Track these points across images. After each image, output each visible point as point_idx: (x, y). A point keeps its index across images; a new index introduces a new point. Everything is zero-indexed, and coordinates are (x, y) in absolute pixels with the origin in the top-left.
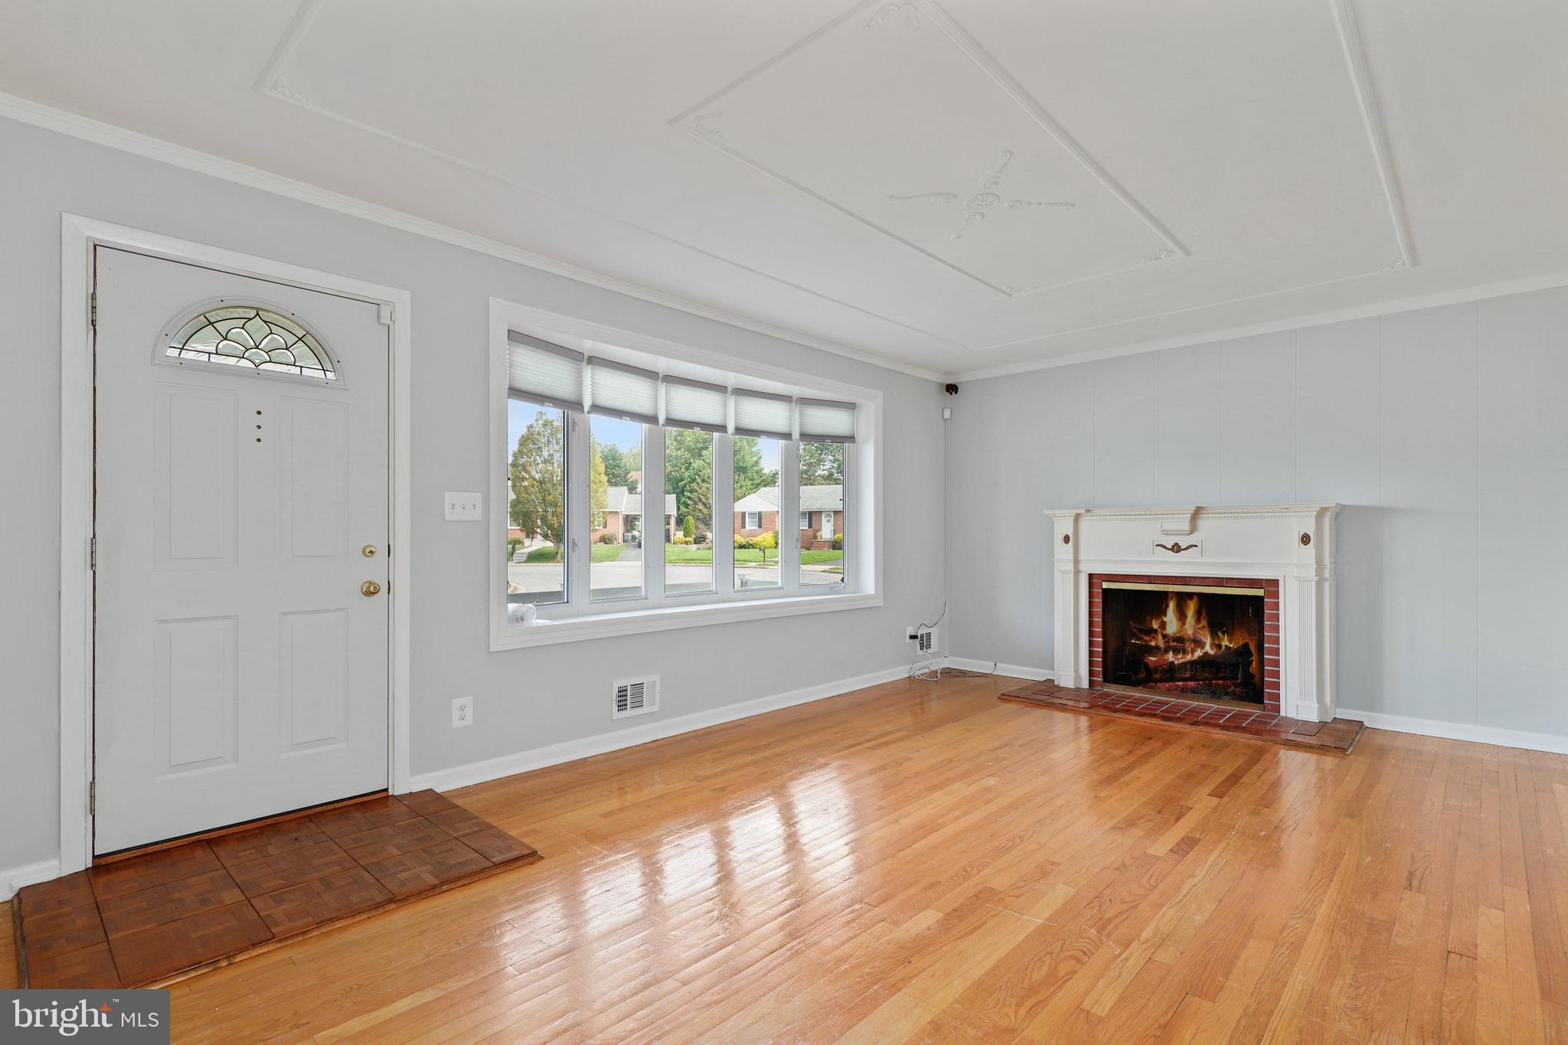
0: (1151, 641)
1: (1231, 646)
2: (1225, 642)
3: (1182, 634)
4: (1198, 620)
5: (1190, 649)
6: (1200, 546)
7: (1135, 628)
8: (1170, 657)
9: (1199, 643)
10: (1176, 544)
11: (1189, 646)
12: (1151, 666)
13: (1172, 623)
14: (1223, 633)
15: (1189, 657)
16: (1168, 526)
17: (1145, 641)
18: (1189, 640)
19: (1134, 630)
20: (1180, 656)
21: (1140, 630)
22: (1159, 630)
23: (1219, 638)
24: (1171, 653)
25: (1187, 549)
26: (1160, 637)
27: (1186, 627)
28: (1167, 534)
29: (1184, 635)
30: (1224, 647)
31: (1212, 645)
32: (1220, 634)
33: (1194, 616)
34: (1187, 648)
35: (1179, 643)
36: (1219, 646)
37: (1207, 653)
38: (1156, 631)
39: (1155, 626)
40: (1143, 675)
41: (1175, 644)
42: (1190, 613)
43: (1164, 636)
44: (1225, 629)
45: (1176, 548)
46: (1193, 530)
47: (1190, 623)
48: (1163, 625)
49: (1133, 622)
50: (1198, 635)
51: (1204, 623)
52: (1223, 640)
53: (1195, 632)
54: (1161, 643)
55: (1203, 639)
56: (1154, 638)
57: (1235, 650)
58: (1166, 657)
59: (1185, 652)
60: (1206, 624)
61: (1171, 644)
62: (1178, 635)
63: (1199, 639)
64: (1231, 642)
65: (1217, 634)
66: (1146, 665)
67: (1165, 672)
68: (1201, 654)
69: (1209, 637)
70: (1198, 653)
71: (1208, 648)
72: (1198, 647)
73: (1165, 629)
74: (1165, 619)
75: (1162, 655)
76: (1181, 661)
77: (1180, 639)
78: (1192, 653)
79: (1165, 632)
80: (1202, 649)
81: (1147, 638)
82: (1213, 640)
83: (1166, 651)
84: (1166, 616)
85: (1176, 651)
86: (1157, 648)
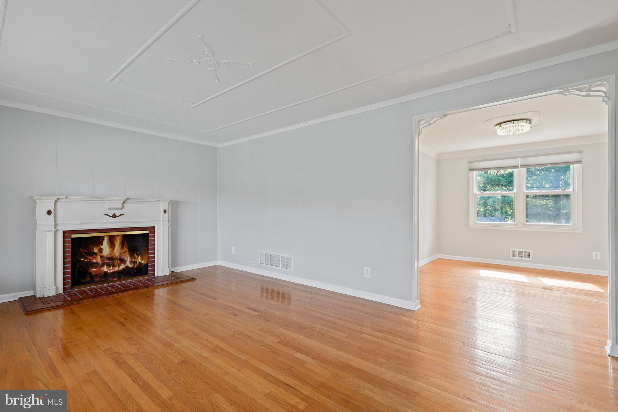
0: (93, 259)
1: (143, 262)
2: (139, 260)
3: (112, 255)
4: (122, 247)
5: (117, 264)
6: (125, 215)
7: (84, 252)
8: (105, 269)
9: (122, 261)
10: (114, 214)
11: (116, 262)
12: (93, 274)
13: (106, 249)
14: (138, 255)
15: (116, 269)
16: (112, 206)
17: (90, 259)
18: (117, 259)
19: (83, 254)
20: (111, 268)
21: (86, 254)
22: (98, 253)
23: (135, 258)
24: (105, 267)
25: (119, 216)
26: (99, 257)
27: (115, 251)
28: (110, 210)
29: (113, 256)
30: (138, 263)
31: (131, 262)
32: (136, 255)
33: (120, 245)
34: (115, 264)
35: (110, 261)
36: (135, 263)
37: (127, 266)
38: (96, 254)
39: (96, 251)
40: (88, 279)
41: (108, 261)
42: (117, 244)
43: (101, 257)
44: (138, 253)
45: (114, 216)
46: (123, 208)
47: (117, 249)
48: (101, 250)
49: (82, 249)
50: (122, 256)
51: (126, 249)
52: (138, 259)
53: (120, 254)
54: (99, 260)
55: (125, 258)
56: (95, 257)
57: (145, 264)
58: (102, 269)
59: (114, 266)
60: (127, 250)
61: (106, 261)
62: (110, 256)
63: (123, 258)
64: (142, 260)
65: (134, 256)
66: (90, 273)
67: (101, 277)
68: (124, 267)
69: (129, 257)
70: (122, 266)
71: (128, 264)
72: (122, 263)
73: (102, 252)
74: (102, 247)
75: (100, 267)
76: (112, 271)
77: (111, 259)
78: (119, 267)
79: (102, 254)
80: (124, 264)
81: (91, 258)
82: (132, 259)
83: (103, 265)
84: (102, 245)
85: (108, 266)
86: (97, 263)
